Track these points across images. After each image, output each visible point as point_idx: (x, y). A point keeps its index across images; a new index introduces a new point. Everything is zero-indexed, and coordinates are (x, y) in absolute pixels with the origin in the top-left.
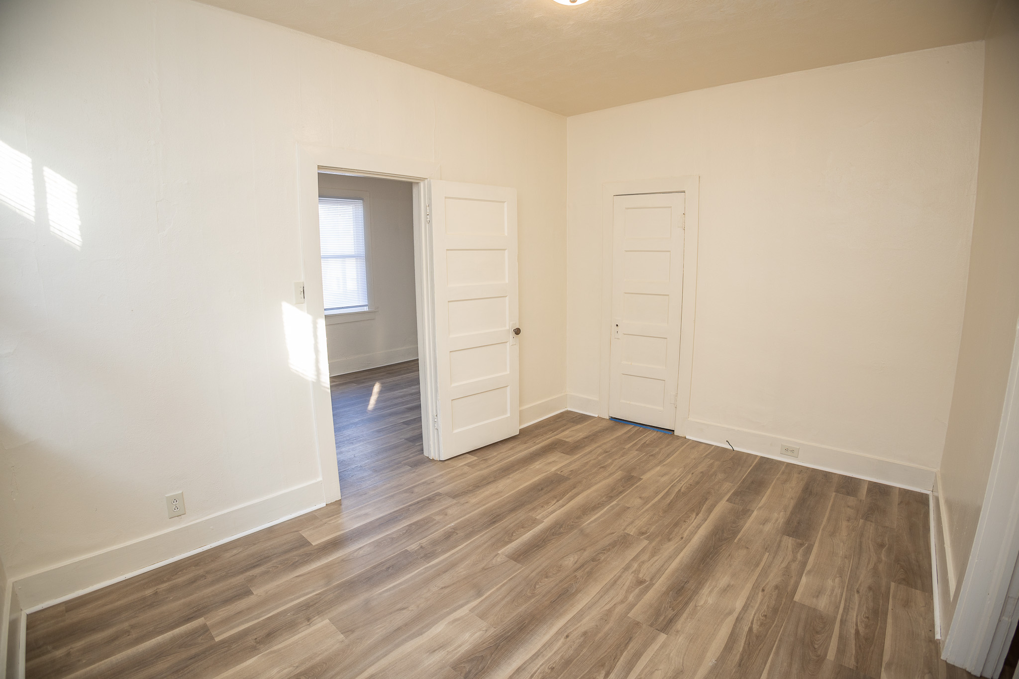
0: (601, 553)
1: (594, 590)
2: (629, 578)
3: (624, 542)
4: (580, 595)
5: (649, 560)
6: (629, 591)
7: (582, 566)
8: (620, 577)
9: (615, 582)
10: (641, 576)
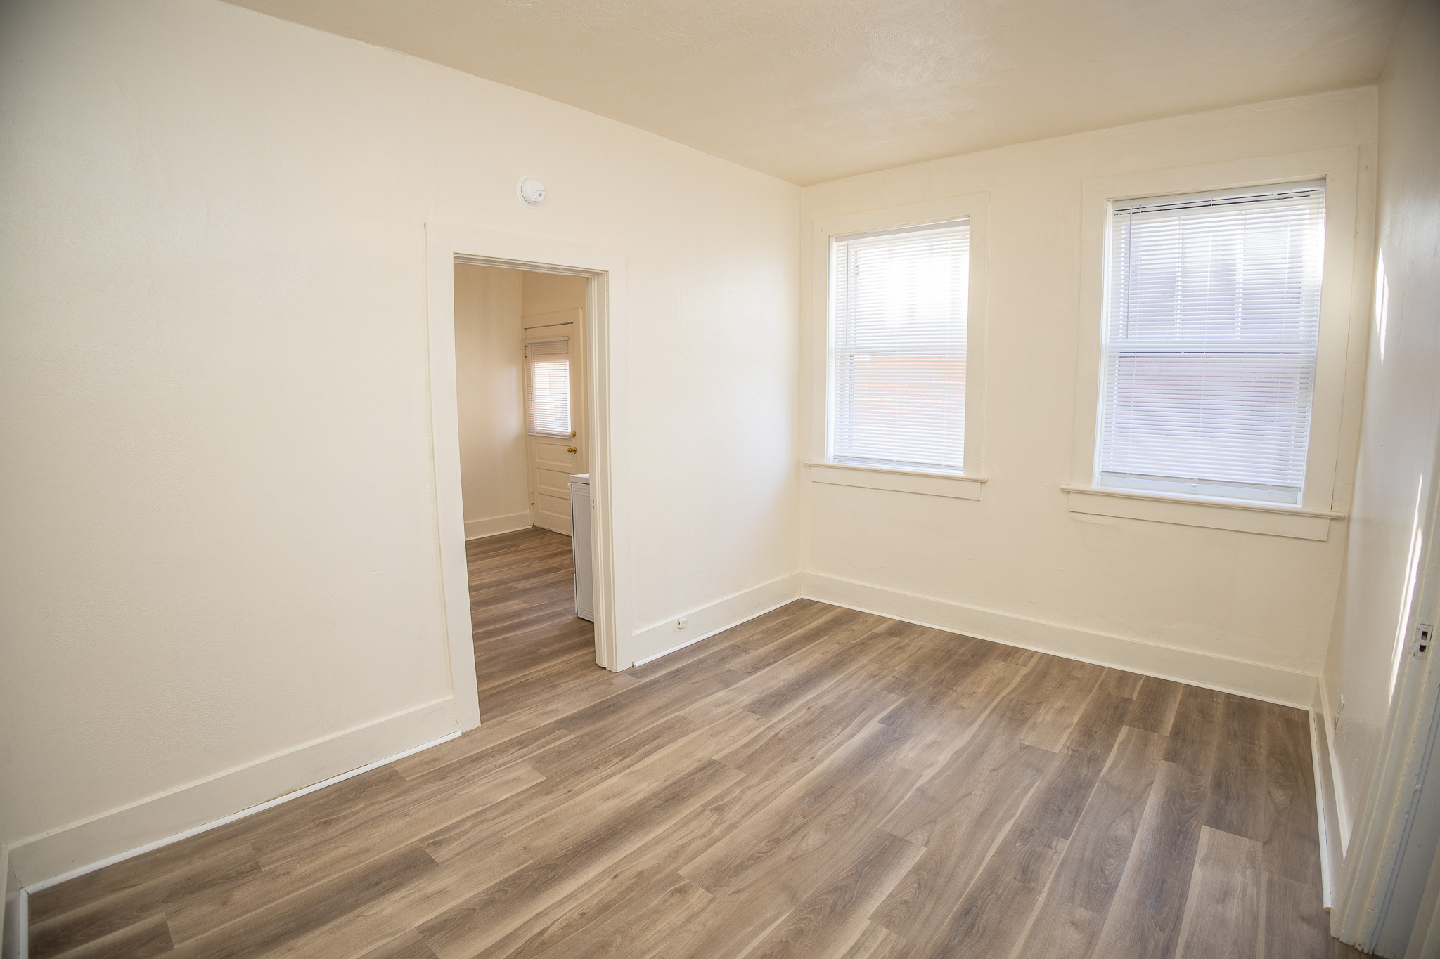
0: (764, 853)
1: (781, 801)
2: (731, 816)
3: (719, 876)
4: (800, 795)
5: (693, 839)
6: (738, 798)
7: (795, 832)
8: (744, 817)
9: (751, 810)
10: (715, 817)
